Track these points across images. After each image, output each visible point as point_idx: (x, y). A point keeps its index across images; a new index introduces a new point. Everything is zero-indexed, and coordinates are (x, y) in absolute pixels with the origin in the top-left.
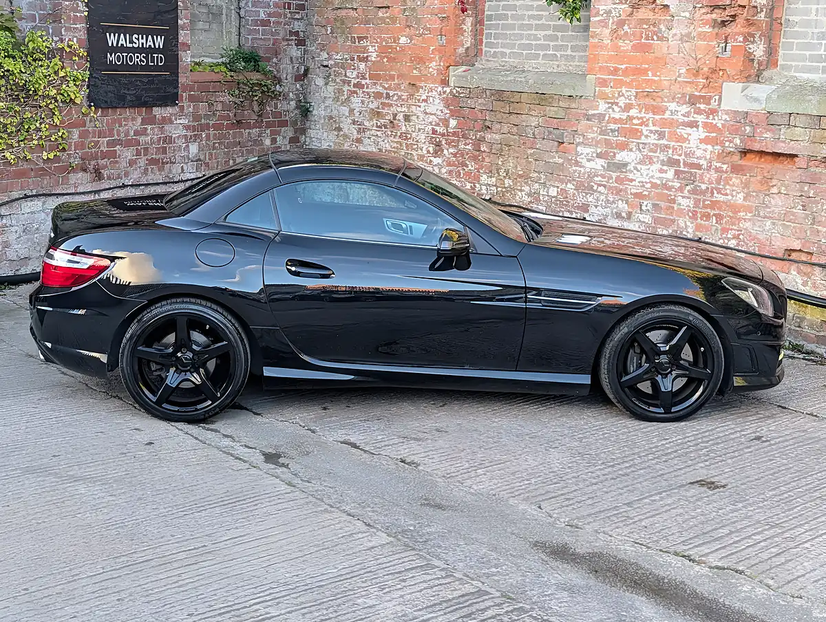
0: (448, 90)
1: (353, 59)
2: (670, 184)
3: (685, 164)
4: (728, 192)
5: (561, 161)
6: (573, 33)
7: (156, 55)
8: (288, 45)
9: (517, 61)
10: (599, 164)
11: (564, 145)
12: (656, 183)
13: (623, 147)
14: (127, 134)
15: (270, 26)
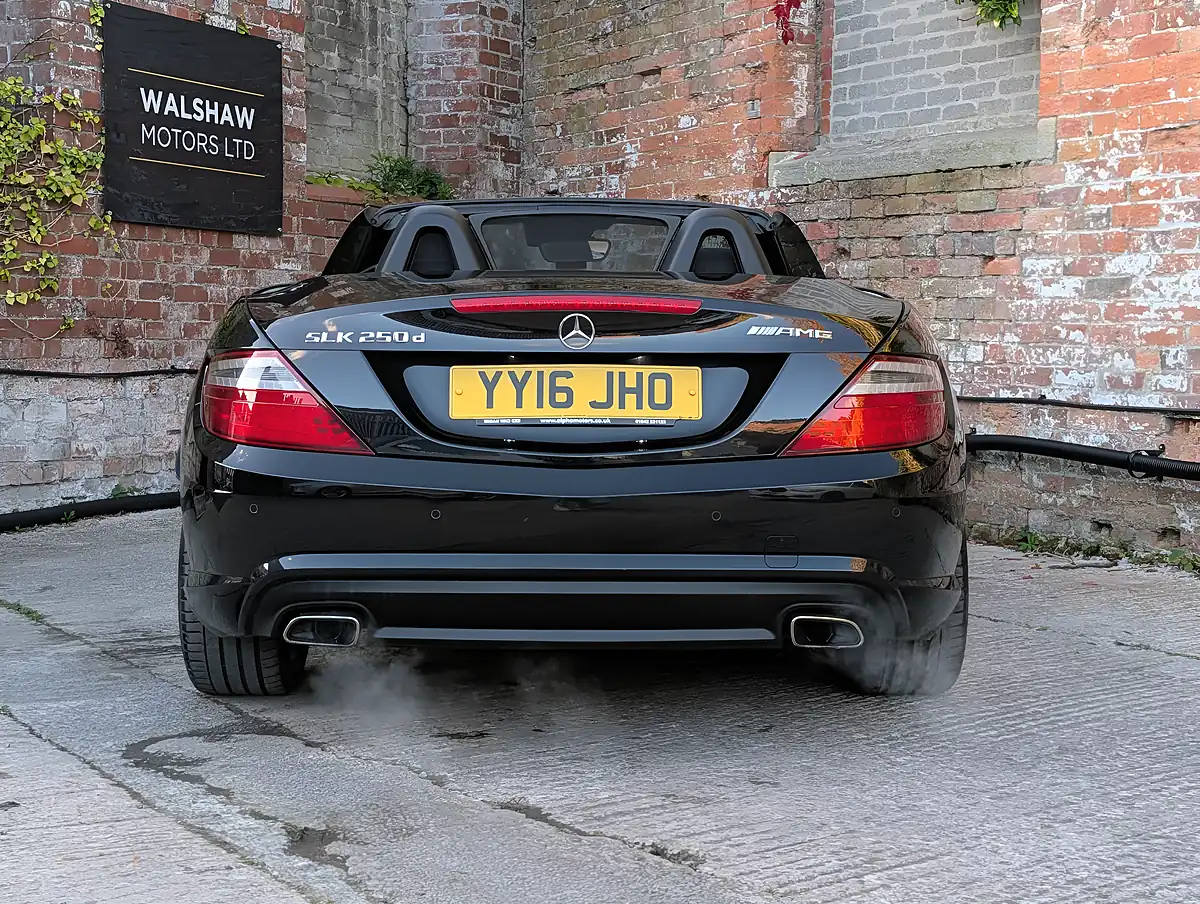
0: (767, 194)
1: (598, 172)
5: (989, 292)
6: (1004, 60)
7: (238, 141)
8: (489, 157)
9: (894, 130)
10: (1068, 287)
11: (996, 260)
12: (1193, 308)
13: (1122, 245)
14: (181, 276)
15: (458, 126)
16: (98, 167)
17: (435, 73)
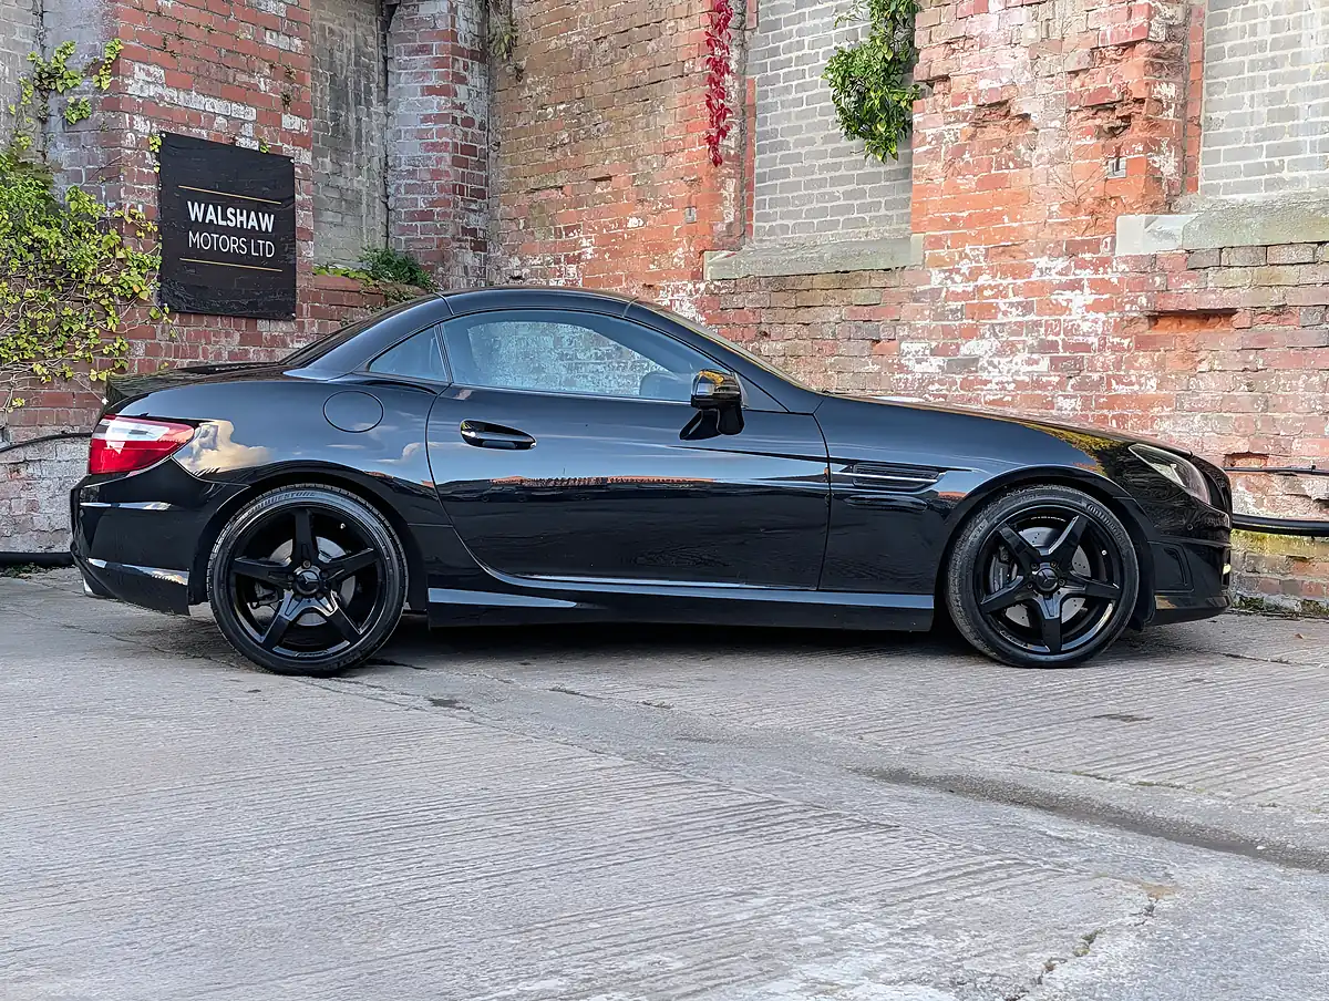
0: (702, 286)
1: (557, 262)
2: (1044, 379)
3: (1066, 347)
4: (1134, 379)
5: (877, 368)
6: (888, 183)
7: (261, 242)
8: (461, 247)
9: (804, 235)
10: (934, 365)
11: (881, 343)
12: (1023, 381)
13: (971, 333)
14: (218, 355)
15: (433, 220)
16: (158, 267)
17: (412, 174)
